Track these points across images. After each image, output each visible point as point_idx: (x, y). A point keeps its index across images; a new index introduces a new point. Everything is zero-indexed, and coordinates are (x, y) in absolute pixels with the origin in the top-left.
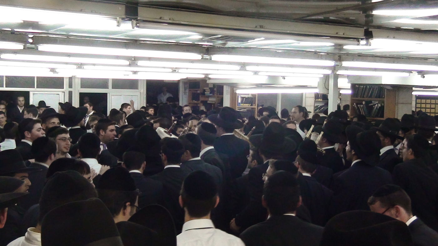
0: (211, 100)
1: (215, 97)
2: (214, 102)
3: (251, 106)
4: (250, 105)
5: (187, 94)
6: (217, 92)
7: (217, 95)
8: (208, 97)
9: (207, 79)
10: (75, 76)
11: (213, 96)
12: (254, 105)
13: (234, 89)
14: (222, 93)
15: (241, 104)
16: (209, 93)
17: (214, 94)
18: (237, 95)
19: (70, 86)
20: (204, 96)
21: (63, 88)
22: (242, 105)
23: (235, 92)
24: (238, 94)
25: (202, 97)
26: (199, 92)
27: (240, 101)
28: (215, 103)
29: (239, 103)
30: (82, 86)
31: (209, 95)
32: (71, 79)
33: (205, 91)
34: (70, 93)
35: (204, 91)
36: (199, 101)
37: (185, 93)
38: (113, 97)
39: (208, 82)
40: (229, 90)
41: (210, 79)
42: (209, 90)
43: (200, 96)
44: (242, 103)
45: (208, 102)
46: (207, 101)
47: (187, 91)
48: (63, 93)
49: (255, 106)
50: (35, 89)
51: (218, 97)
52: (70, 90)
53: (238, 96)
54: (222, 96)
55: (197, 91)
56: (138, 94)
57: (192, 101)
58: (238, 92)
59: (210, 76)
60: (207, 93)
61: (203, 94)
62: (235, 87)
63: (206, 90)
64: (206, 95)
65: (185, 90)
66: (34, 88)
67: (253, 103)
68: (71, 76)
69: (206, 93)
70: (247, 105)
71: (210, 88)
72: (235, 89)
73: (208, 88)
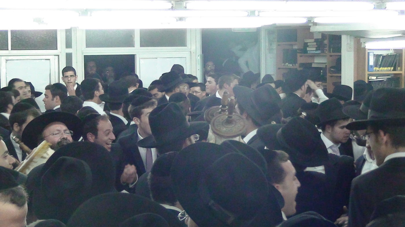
0: (319, 61)
1: (325, 56)
2: (323, 66)
3: (394, 70)
4: (392, 68)
5: (275, 52)
6: (330, 48)
7: (330, 51)
8: (313, 56)
9: (310, 25)
10: (76, 28)
11: (322, 54)
12: (399, 68)
13: (361, 42)
14: (338, 49)
15: (375, 68)
16: (315, 49)
17: (323, 51)
18: (367, 51)
19: (69, 45)
20: (305, 55)
21: (57, 49)
22: (377, 69)
23: (362, 46)
24: (369, 50)
25: (301, 56)
26: (295, 47)
27: (372, 63)
28: (326, 66)
29: (372, 67)
30: (89, 44)
31: (314, 52)
32: (69, 33)
33: (308, 46)
34: (69, 57)
35: (306, 45)
36: (297, 65)
37: (270, 50)
38: (142, 61)
39: (313, 29)
40: (352, 43)
41: (315, 24)
42: (315, 44)
43: (299, 55)
44: (376, 66)
45: (314, 65)
46: (311, 64)
47: (274, 46)
48: (57, 57)
49: (401, 70)
50: (10, 52)
51: (331, 56)
52: (69, 51)
53: (368, 53)
54: (339, 54)
55: (292, 45)
56: (187, 54)
57: (283, 64)
58: (369, 46)
59: (316, 20)
60: (311, 49)
61: (304, 50)
62: (364, 38)
63: (309, 44)
64: (309, 52)
65: (270, 44)
66: (8, 50)
67: (397, 64)
68: (70, 28)
69: (308, 49)
70: (386, 68)
71: (316, 41)
72: (362, 40)
73: (313, 40)
